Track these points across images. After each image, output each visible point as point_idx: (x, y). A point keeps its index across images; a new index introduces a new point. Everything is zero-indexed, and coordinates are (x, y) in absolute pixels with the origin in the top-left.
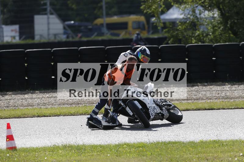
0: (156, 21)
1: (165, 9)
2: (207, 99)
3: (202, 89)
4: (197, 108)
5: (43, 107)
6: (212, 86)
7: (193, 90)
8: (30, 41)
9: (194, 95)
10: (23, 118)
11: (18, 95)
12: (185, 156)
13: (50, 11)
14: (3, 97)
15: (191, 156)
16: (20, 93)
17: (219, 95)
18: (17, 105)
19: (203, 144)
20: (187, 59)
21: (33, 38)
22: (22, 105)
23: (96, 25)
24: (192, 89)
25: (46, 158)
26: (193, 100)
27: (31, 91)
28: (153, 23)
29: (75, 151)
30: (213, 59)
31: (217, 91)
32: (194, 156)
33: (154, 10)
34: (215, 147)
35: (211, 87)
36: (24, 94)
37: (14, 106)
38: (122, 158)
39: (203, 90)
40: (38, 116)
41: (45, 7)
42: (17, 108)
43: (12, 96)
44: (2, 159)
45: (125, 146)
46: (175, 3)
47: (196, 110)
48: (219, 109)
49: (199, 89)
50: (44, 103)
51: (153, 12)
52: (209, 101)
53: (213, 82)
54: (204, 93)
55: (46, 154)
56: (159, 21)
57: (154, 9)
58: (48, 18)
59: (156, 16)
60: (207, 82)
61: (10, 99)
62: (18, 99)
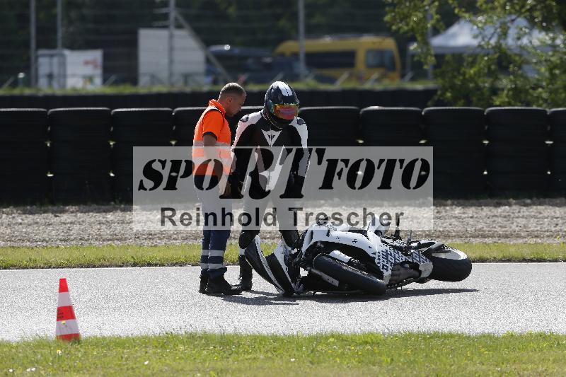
0: (419, 50)
1: (441, 23)
2: (528, 235)
3: (519, 212)
4: (504, 257)
5: (146, 242)
6: (543, 207)
7: (498, 214)
8: (127, 90)
9: (500, 226)
10: (100, 266)
11: (91, 214)
12: (471, 368)
13: (176, 19)
14: (56, 216)
15: (484, 367)
16: (95, 209)
17: (558, 228)
18: (86, 238)
19: (513, 341)
20: (486, 142)
21: (134, 82)
22: (99, 238)
23: (282, 55)
24: (495, 212)
25: (146, 363)
26: (497, 238)
27: (123, 206)
28: (413, 56)
29: (215, 347)
30: (547, 142)
31: (553, 218)
32: (492, 368)
33: (415, 26)
34: (541, 350)
35: (540, 208)
36: (106, 211)
37: (80, 239)
38: (325, 368)
39: (521, 215)
40: (135, 265)
41: (164, 10)
42: (87, 244)
43: (76, 216)
44: (44, 363)
45: (331, 340)
46: (463, 10)
47: (501, 261)
48: (556, 261)
49: (512, 211)
50: (151, 235)
51: (413, 29)
52: (532, 241)
53: (545, 196)
54: (522, 222)
55: (146, 353)
56: (425, 50)
57: (415, 22)
58: (171, 37)
59: (419, 39)
60: (530, 198)
61: (71, 223)
62: (90, 224)
